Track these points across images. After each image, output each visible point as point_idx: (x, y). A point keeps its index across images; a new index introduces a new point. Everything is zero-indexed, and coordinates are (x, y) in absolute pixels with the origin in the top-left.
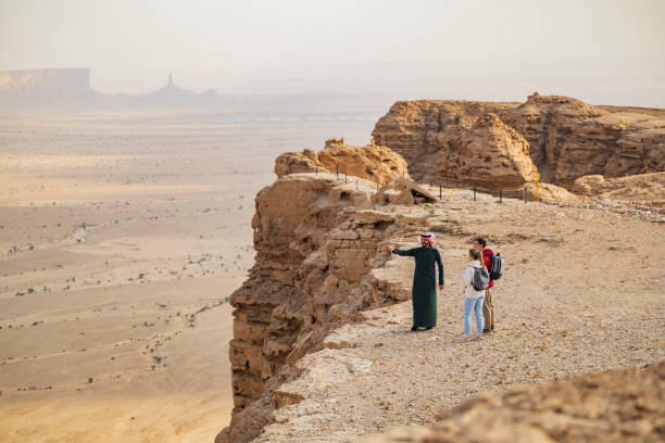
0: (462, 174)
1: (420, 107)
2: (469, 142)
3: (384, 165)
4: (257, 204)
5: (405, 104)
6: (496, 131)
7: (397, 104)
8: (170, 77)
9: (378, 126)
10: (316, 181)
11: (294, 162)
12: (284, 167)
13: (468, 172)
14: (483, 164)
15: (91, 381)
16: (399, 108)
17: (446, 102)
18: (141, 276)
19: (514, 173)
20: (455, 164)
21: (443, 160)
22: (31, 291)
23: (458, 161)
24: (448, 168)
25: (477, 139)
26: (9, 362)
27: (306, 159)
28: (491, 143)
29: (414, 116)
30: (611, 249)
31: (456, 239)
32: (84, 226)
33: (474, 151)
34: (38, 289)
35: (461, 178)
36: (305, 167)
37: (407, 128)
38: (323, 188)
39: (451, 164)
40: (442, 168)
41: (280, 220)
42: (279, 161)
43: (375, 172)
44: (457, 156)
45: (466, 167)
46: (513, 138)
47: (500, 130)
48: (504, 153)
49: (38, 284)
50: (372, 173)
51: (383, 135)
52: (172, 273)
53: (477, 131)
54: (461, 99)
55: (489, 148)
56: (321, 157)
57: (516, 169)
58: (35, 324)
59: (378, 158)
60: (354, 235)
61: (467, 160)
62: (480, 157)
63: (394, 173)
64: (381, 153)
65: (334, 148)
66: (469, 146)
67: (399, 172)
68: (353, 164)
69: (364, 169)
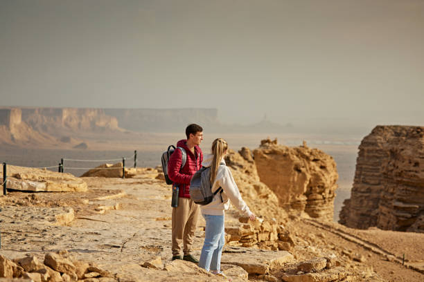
0: (396, 176)
1: (393, 130)
2: (402, 150)
3: (313, 164)
5: (382, 127)
7: (377, 127)
9: (363, 142)
13: (400, 175)
14: (412, 168)
16: (378, 130)
20: (392, 168)
23: (394, 166)
24: (388, 171)
25: (409, 147)
28: (420, 151)
29: (389, 136)
33: (405, 157)
35: (395, 179)
37: (383, 144)
39: (390, 168)
40: (384, 171)
43: (303, 170)
44: (394, 161)
45: (399, 171)
50: (299, 171)
53: (409, 141)
55: (418, 155)
56: (255, 154)
59: (307, 158)
61: (400, 165)
62: (410, 163)
63: (323, 171)
64: (311, 153)
65: (267, 147)
66: (402, 153)
67: (327, 171)
68: (283, 162)
69: (293, 167)
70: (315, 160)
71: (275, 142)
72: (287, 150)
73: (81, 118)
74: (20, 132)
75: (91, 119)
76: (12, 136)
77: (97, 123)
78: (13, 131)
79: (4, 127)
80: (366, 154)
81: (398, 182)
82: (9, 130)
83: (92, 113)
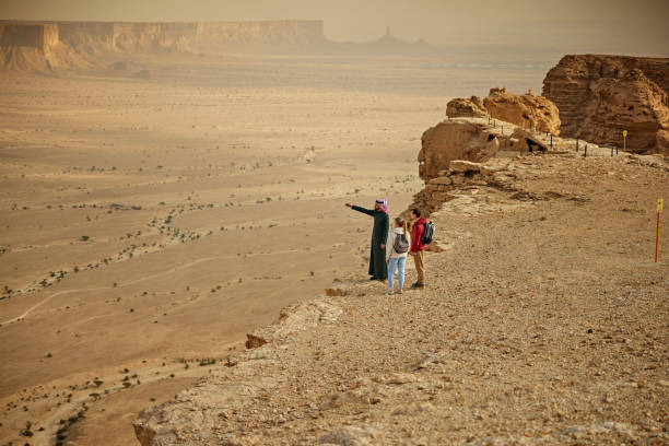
0: (609, 119)
1: (585, 60)
2: (616, 93)
3: (539, 111)
4: (423, 142)
5: (573, 57)
6: (639, 84)
7: (566, 57)
8: (388, 28)
9: (548, 75)
10: (471, 124)
11: (461, 106)
12: (454, 110)
13: (613, 118)
14: (627, 112)
15: (312, 274)
16: (567, 60)
17: (608, 57)
18: (357, 191)
19: (652, 120)
20: (604, 111)
21: (595, 107)
22: (269, 199)
23: (606, 109)
24: (598, 114)
25: (622, 91)
26: (249, 255)
27: (472, 105)
28: (634, 94)
29: (580, 67)
30: (625, 210)
31: (504, 193)
32: (313, 149)
33: (620, 101)
34: (273, 198)
35: (608, 123)
36: (469, 112)
37: (573, 78)
38: (476, 130)
39: (600, 111)
40: (594, 113)
41: (440, 156)
42: (450, 105)
43: (530, 117)
44: (606, 104)
45: (612, 114)
46: (654, 90)
47: (643, 84)
48: (645, 103)
49: (275, 195)
50: (528, 118)
51: (553, 83)
52: (382, 190)
53: (623, 84)
54: (620, 54)
55: (632, 99)
56: (486, 102)
57: (654, 117)
58: (271, 226)
59: (533, 105)
60: (448, 181)
61: (613, 108)
62: (625, 106)
63: (547, 118)
64: (536, 101)
65: (497, 96)
66: (616, 96)
67: (551, 117)
68: (512, 110)
69: (521, 114)
70: (541, 107)
71: (503, 90)
72: (516, 98)
73: (139, 37)
74: (58, 57)
75: (153, 37)
76: (47, 61)
77: (161, 43)
78: (48, 55)
79: (36, 50)
80: (552, 89)
81: (611, 126)
82: (43, 53)
83: (154, 30)
